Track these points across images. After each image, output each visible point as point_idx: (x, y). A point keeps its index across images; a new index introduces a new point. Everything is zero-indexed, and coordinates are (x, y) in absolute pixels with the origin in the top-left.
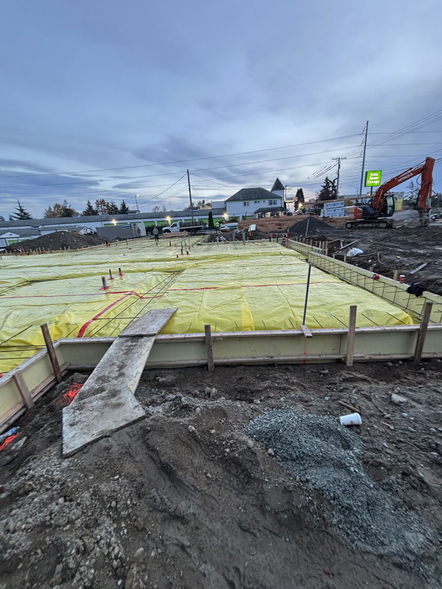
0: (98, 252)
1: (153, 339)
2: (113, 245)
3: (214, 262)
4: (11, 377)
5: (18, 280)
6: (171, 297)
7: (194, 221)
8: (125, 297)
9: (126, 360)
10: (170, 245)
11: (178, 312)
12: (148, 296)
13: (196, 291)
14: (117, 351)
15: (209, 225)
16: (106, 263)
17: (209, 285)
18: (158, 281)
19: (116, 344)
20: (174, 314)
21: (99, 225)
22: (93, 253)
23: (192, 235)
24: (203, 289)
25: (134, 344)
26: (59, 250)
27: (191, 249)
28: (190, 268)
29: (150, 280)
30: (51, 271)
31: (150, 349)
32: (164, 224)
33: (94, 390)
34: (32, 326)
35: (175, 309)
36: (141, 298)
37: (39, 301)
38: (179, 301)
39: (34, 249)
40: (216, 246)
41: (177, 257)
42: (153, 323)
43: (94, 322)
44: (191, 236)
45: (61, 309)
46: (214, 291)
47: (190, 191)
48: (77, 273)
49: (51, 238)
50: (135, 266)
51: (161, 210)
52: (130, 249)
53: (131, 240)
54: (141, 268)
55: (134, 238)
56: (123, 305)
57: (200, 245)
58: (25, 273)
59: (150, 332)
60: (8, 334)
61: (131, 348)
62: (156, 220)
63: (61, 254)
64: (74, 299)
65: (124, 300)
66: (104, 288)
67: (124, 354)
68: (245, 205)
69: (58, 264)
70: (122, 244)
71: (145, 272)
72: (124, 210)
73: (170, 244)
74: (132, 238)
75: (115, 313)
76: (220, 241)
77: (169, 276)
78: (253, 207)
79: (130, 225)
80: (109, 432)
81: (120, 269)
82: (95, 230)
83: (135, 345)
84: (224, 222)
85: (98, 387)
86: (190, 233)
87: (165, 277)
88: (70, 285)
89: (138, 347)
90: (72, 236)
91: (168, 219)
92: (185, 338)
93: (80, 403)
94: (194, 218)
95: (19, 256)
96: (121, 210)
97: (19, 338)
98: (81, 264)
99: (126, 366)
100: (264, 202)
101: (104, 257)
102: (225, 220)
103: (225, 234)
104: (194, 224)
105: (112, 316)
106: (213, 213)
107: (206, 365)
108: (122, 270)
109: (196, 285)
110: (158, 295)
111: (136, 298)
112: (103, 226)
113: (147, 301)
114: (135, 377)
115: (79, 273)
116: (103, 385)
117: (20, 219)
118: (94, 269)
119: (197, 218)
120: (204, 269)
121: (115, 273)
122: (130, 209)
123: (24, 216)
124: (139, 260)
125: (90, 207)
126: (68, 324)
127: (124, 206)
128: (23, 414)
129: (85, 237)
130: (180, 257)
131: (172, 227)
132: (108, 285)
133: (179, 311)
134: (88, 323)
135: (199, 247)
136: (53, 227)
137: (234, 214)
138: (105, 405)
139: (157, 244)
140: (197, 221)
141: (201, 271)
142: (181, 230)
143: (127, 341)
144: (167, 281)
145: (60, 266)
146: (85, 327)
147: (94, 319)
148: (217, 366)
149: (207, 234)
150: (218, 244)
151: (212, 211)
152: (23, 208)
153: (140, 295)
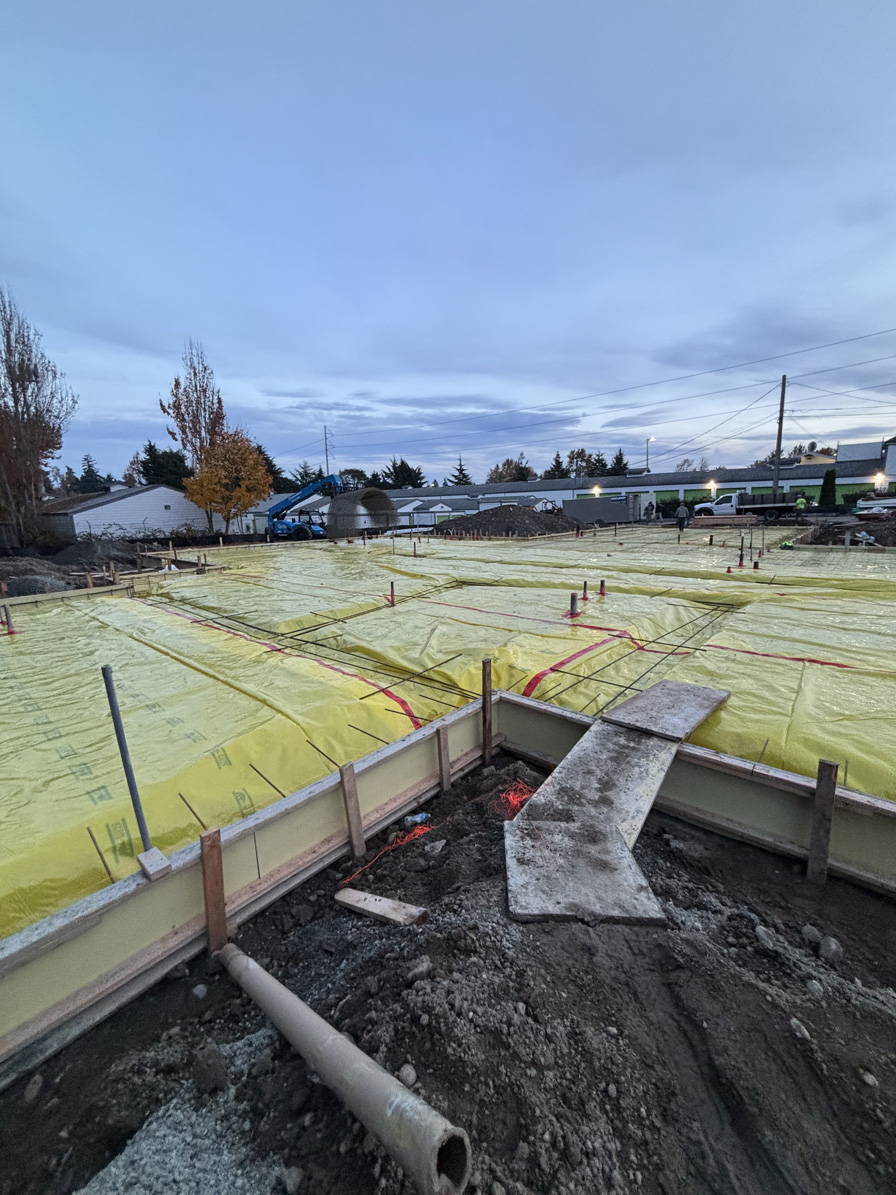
0: (563, 544)
1: (674, 748)
2: (588, 534)
3: (837, 596)
4: (435, 730)
5: (447, 577)
6: (714, 661)
7: (779, 491)
8: (610, 640)
9: (614, 772)
10: (711, 544)
11: (730, 702)
12: (656, 647)
13: (780, 661)
14: (597, 748)
15: (820, 502)
16: (574, 567)
17: (823, 655)
18: (679, 619)
19: (596, 732)
20: (721, 704)
21: (569, 495)
22: (553, 545)
23: (767, 524)
24: (802, 660)
25: (632, 744)
26: (501, 535)
27: (764, 557)
28: (762, 601)
29: (663, 615)
30: (488, 569)
31: (666, 769)
32: (699, 496)
33: (555, 811)
34: (460, 655)
35: (726, 694)
36: (641, 648)
37: (471, 616)
38: (735, 678)
39: (468, 532)
40: (840, 555)
41: (729, 571)
42: (673, 711)
43: (553, 675)
44: (764, 524)
45: (501, 637)
46: (838, 674)
47: (780, 424)
48: (526, 579)
49: (493, 515)
50: (632, 580)
51: (696, 466)
52: (621, 544)
53: (624, 526)
54: (641, 586)
55: (630, 522)
56: (604, 656)
57: (791, 548)
58: (455, 567)
59: (667, 729)
60: (432, 659)
61: (626, 751)
62: (681, 488)
63: (503, 542)
64: (520, 624)
65: (607, 646)
66: (572, 614)
67: (612, 759)
69: (499, 559)
70: (606, 535)
71: (653, 594)
72: (620, 467)
73: (711, 540)
74: (626, 523)
75: (590, 667)
76: (854, 543)
77: (707, 611)
79: (627, 498)
80: (589, 915)
81: (602, 582)
82: (560, 505)
83: (633, 748)
84: (873, 495)
85: (560, 807)
86: (762, 518)
87: (695, 613)
88: (515, 599)
89: (639, 754)
90: (525, 513)
91: (712, 486)
92: (752, 773)
93: (531, 825)
94: (781, 483)
95: (448, 541)
96: (613, 468)
97: (443, 669)
98: (534, 564)
99: (615, 785)
101: (572, 556)
102: (874, 491)
103: (872, 526)
104: (778, 497)
105: (584, 671)
106: (837, 474)
107: (802, 863)
108: (606, 584)
109: (781, 647)
110: (680, 650)
111: (633, 647)
112: (575, 498)
113: (656, 658)
114: (633, 818)
115: (529, 578)
116: (570, 807)
117: (457, 484)
118: (555, 576)
119: (786, 486)
120: (803, 609)
121: (592, 588)
122: (631, 467)
123: (462, 479)
124: (639, 569)
125: (558, 463)
126: (511, 667)
127: (619, 459)
128: (436, 797)
129: (543, 516)
130: (736, 571)
131: (717, 504)
132: (579, 611)
133: (733, 701)
134: (543, 674)
135: (788, 553)
136: (497, 498)
138: (578, 853)
139: (679, 538)
140: (786, 490)
141: (796, 615)
142: (739, 512)
143: (616, 734)
144: (702, 622)
145: (501, 562)
146: (537, 679)
147: (553, 670)
148: (837, 878)
149: (811, 524)
150: (845, 551)
151: (837, 469)
152: (464, 468)
153: (639, 642)
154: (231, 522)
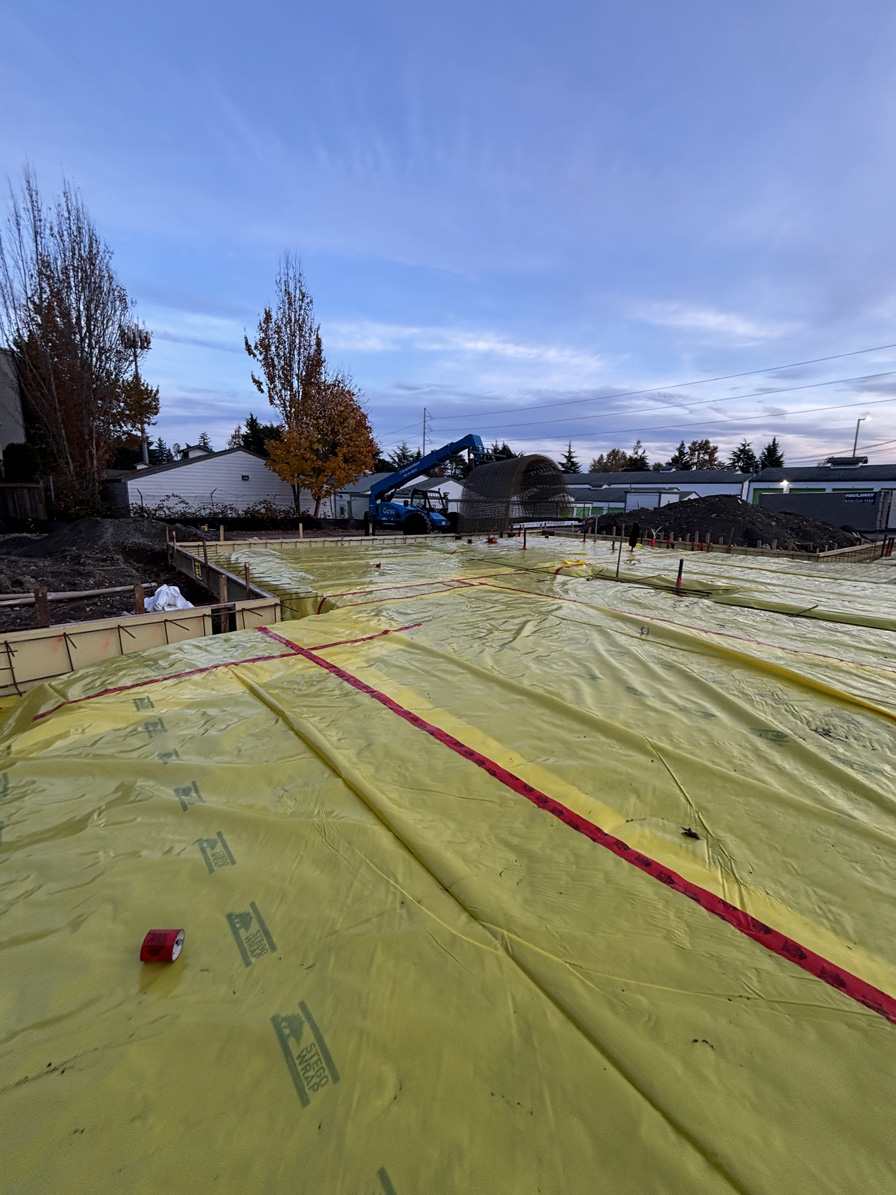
125: (681, 454)
154: (322, 501)
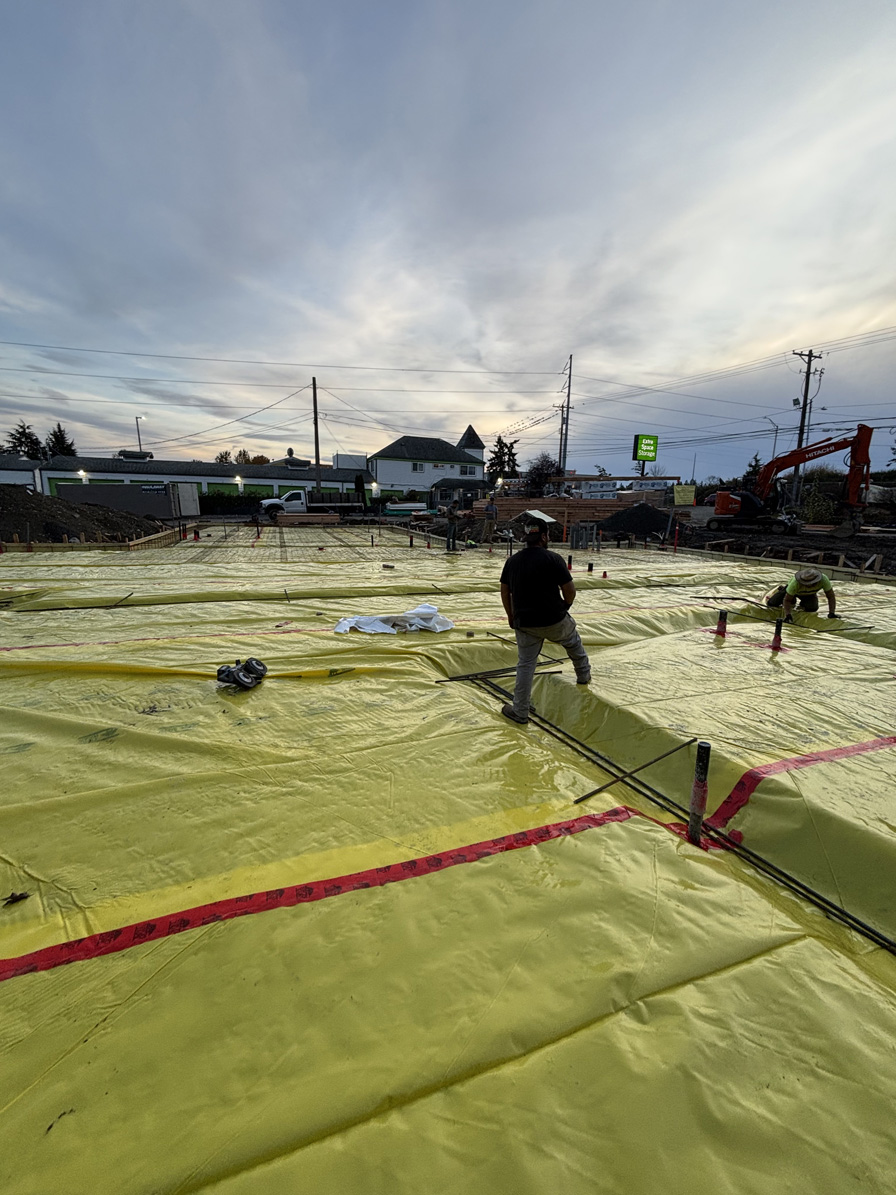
47: (316, 424)
68: (415, 468)
78: (429, 476)
79: (166, 488)
100: (452, 467)
131: (287, 500)
137: (392, 486)
